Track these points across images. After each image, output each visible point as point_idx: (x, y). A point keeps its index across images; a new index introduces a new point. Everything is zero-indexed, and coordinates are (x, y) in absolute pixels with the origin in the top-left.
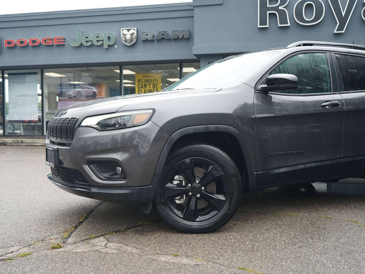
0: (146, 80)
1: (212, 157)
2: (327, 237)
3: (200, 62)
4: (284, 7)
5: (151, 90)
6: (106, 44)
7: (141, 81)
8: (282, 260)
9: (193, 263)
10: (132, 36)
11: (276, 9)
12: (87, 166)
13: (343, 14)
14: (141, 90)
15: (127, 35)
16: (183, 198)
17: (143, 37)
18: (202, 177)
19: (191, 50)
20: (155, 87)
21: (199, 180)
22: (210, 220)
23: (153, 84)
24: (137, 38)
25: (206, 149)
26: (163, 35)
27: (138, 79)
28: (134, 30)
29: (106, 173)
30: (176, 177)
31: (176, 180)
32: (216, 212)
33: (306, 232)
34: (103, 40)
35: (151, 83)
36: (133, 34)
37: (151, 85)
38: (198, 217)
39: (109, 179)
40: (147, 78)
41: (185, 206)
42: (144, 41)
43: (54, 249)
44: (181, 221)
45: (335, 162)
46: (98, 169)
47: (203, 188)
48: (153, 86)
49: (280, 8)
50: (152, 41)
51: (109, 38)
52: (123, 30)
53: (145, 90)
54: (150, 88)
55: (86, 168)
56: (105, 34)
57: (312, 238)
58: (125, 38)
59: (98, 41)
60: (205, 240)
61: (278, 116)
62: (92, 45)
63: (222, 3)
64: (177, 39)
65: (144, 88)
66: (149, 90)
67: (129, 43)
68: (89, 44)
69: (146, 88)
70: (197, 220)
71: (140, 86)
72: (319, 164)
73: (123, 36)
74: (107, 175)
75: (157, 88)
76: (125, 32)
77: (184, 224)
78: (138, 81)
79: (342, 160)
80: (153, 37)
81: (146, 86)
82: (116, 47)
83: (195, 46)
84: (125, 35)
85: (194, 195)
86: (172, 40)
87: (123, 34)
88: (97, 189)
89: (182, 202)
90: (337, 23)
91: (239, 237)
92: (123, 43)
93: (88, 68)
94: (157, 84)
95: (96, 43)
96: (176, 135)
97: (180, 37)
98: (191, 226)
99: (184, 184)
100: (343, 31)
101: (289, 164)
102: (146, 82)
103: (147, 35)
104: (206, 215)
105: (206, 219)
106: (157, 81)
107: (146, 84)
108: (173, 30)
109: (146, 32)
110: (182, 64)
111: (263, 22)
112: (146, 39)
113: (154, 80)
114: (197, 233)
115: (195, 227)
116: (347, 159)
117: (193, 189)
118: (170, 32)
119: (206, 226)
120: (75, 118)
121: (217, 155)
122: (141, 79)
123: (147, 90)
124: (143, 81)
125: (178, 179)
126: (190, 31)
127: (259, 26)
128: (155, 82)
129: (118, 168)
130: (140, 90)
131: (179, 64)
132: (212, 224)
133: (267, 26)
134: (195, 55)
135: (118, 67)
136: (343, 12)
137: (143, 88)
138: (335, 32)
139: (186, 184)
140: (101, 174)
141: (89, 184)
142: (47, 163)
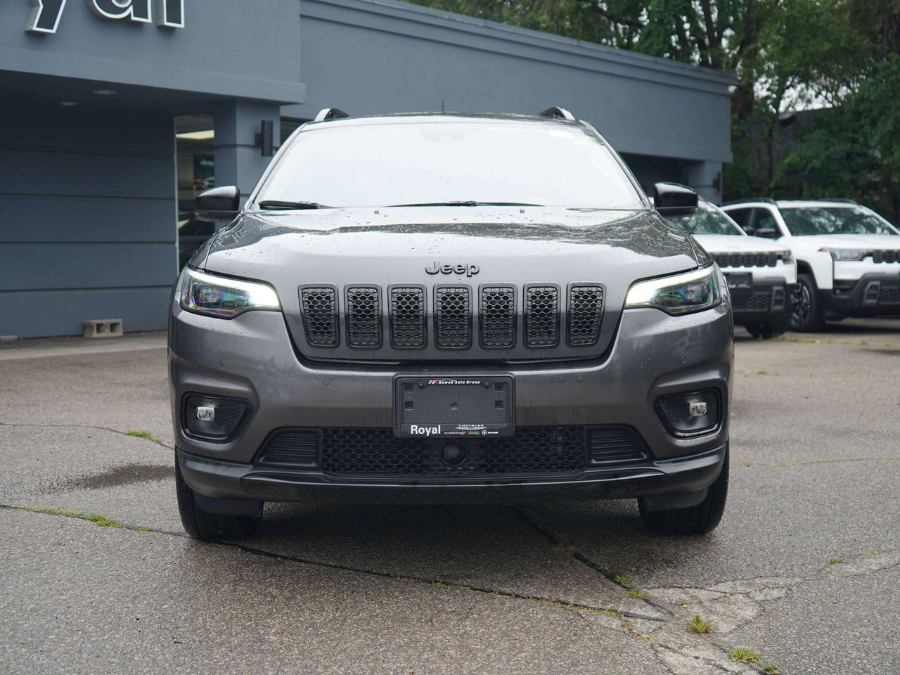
138: (35, 28)
140: (673, 424)
141: (645, 457)
142: (414, 432)
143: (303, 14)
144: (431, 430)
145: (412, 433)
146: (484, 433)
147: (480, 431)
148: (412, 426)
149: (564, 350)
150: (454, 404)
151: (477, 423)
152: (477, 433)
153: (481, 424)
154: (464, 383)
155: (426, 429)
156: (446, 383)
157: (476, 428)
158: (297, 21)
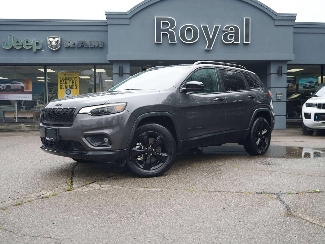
0: (67, 77)
1: (159, 131)
2: (223, 174)
3: (112, 65)
4: (172, 30)
5: (71, 85)
6: (35, 48)
7: (62, 78)
8: (205, 185)
9: (160, 190)
10: (57, 43)
11: (167, 30)
12: (84, 138)
13: (211, 37)
14: (63, 85)
15: (52, 42)
16: (142, 156)
17: (66, 45)
18: (153, 143)
19: (106, 56)
20: (74, 83)
21: (152, 145)
22: (159, 168)
23: (73, 81)
24: (61, 44)
25: (156, 126)
26: (82, 43)
27: (60, 77)
28: (59, 38)
29: (97, 142)
30: (138, 144)
31: (137, 146)
32: (162, 164)
33: (211, 173)
34: (32, 45)
35: (71, 80)
36: (58, 41)
37: (71, 81)
38: (151, 167)
39: (99, 146)
40: (68, 76)
41: (143, 161)
42: (66, 47)
43: (69, 191)
44: (142, 171)
45: (222, 133)
46: (92, 140)
47: (154, 150)
48: (73, 82)
49: (170, 30)
50: (73, 48)
51: (37, 43)
52: (49, 38)
53: (66, 86)
54: (70, 84)
55: (84, 139)
56: (34, 40)
57: (216, 175)
58: (51, 44)
59: (27, 46)
60: (158, 180)
61: (193, 106)
62: (23, 48)
63: (129, 23)
64: (93, 47)
65: (66, 84)
66: (69, 85)
67: (54, 49)
68: (20, 47)
69: (67, 84)
70: (151, 169)
71: (62, 82)
72: (214, 134)
73: (50, 43)
74: (98, 144)
75: (76, 84)
76: (51, 39)
77: (143, 172)
78: (60, 79)
79: (225, 132)
80: (74, 45)
81: (66, 83)
82: (43, 51)
83: (109, 54)
84: (51, 42)
85: (149, 154)
86: (89, 47)
87: (49, 41)
88: (92, 153)
89: (142, 159)
90: (207, 43)
91: (176, 177)
92: (49, 48)
93: (16, 67)
94: (75, 81)
95: (25, 47)
96: (140, 118)
97: (96, 46)
98: (148, 173)
99: (142, 148)
100: (211, 48)
101: (198, 135)
102: (67, 79)
103: (69, 43)
104: (156, 166)
105: (156, 168)
106: (76, 78)
107: (67, 81)
108: (90, 40)
109: (68, 40)
110: (96, 66)
111: (158, 39)
112: (68, 46)
113: (74, 78)
114: (151, 177)
115: (150, 173)
116: (228, 132)
117: (148, 151)
118: (88, 41)
119: (157, 172)
120: (75, 108)
121: (162, 130)
122: (62, 77)
123: (68, 85)
124: (65, 79)
125: (139, 145)
126: (104, 42)
127: (156, 42)
128: (74, 79)
129: (105, 139)
130: (61, 85)
131: (93, 66)
132: (160, 171)
133: (162, 42)
134: (109, 60)
135: (43, 67)
136: (211, 35)
137: (64, 84)
138: (206, 49)
139: (144, 148)
140: (94, 143)
141: (85, 150)
142: (46, 139)
143: (294, 32)
144: (48, 139)
156: (49, 129)
157: (53, 139)
158: (292, 35)
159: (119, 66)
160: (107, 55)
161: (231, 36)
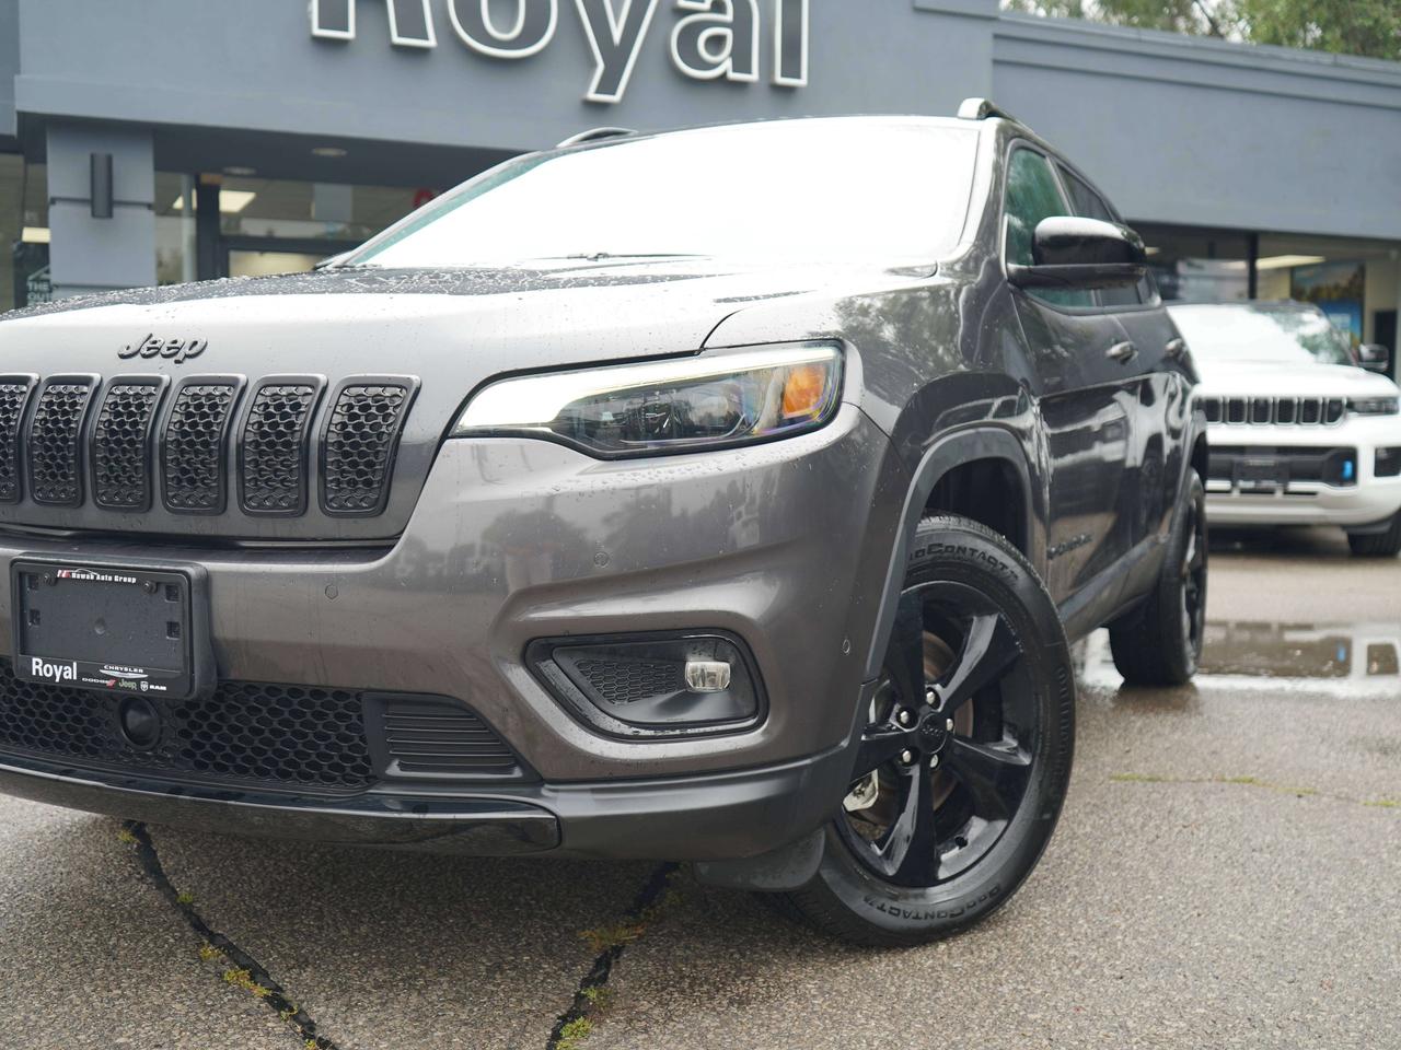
13: (617, 35)
16: (871, 782)
19: (9, 89)
21: (937, 687)
29: (633, 700)
38: (939, 859)
47: (949, 722)
70: (942, 872)
74: (641, 711)
83: (24, 76)
85: (922, 761)
89: (871, 803)
90: (594, 65)
100: (615, 95)
104: (962, 843)
105: (969, 863)
117: (922, 733)
127: (316, 31)
133: (350, 35)
136: (616, 25)
138: (592, 95)
140: (606, 705)
141: (517, 773)
142: (37, 671)
144: (63, 671)
145: (34, 673)
146: (144, 686)
147: (138, 681)
148: (34, 660)
149: (316, 523)
150: (101, 622)
151: (133, 665)
152: (133, 685)
153: (139, 666)
154: (110, 578)
155: (55, 667)
156: (83, 576)
157: (131, 676)
158: (987, 67)
159: (93, 157)
160: (12, 83)
161: (716, 43)
